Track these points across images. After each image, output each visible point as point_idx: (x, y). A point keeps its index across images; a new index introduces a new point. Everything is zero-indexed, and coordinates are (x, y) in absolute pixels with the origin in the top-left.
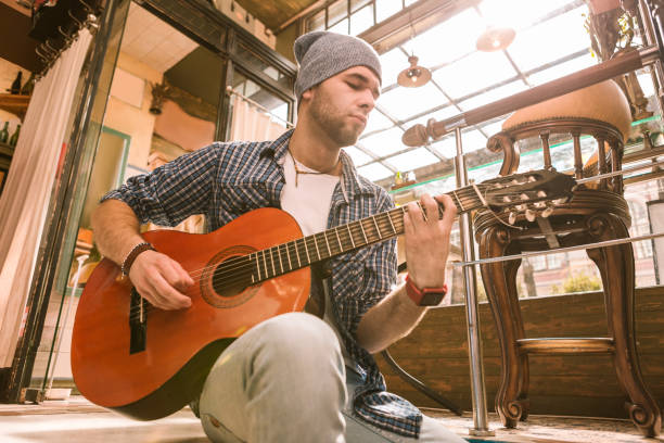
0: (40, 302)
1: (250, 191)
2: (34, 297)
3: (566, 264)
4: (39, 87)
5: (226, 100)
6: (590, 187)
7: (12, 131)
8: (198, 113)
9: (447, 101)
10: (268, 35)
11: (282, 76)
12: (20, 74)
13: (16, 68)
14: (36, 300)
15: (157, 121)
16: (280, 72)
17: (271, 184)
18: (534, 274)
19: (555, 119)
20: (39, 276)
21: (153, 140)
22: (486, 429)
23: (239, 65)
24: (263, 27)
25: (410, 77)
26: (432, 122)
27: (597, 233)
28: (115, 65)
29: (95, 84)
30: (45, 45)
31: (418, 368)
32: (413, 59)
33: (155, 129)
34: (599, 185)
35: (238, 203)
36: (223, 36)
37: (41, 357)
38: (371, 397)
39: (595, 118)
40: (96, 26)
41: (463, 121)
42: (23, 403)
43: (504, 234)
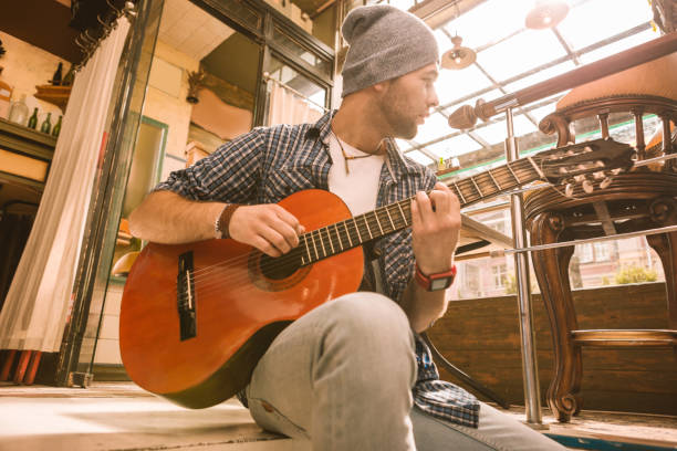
0: (85, 288)
1: (294, 175)
2: (79, 284)
3: (616, 257)
4: (79, 77)
5: (263, 86)
6: (653, 170)
7: (54, 122)
8: (235, 101)
9: (491, 84)
10: (304, 19)
11: (319, 61)
12: (61, 65)
13: (57, 60)
14: (81, 287)
15: (194, 109)
16: (317, 57)
17: (317, 167)
18: (581, 267)
19: (615, 97)
20: (84, 264)
21: (190, 129)
22: (540, 422)
23: (274, 50)
24: (299, 11)
25: (453, 59)
26: (480, 104)
27: (661, 218)
28: (153, 55)
29: (134, 73)
30: (84, 34)
31: (462, 360)
32: (456, 40)
33: (191, 118)
34: (664, 168)
35: (282, 187)
36: (260, 21)
37: (87, 343)
38: (424, 386)
39: (661, 94)
40: (134, 13)
41: (515, 100)
42: (71, 387)
43: (557, 220)
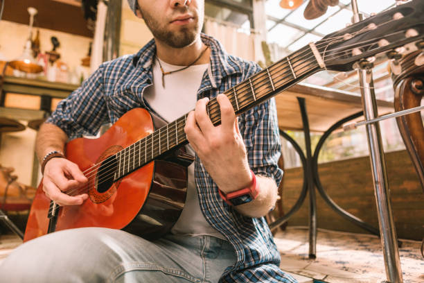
12: (91, 44)
43: (420, 83)
